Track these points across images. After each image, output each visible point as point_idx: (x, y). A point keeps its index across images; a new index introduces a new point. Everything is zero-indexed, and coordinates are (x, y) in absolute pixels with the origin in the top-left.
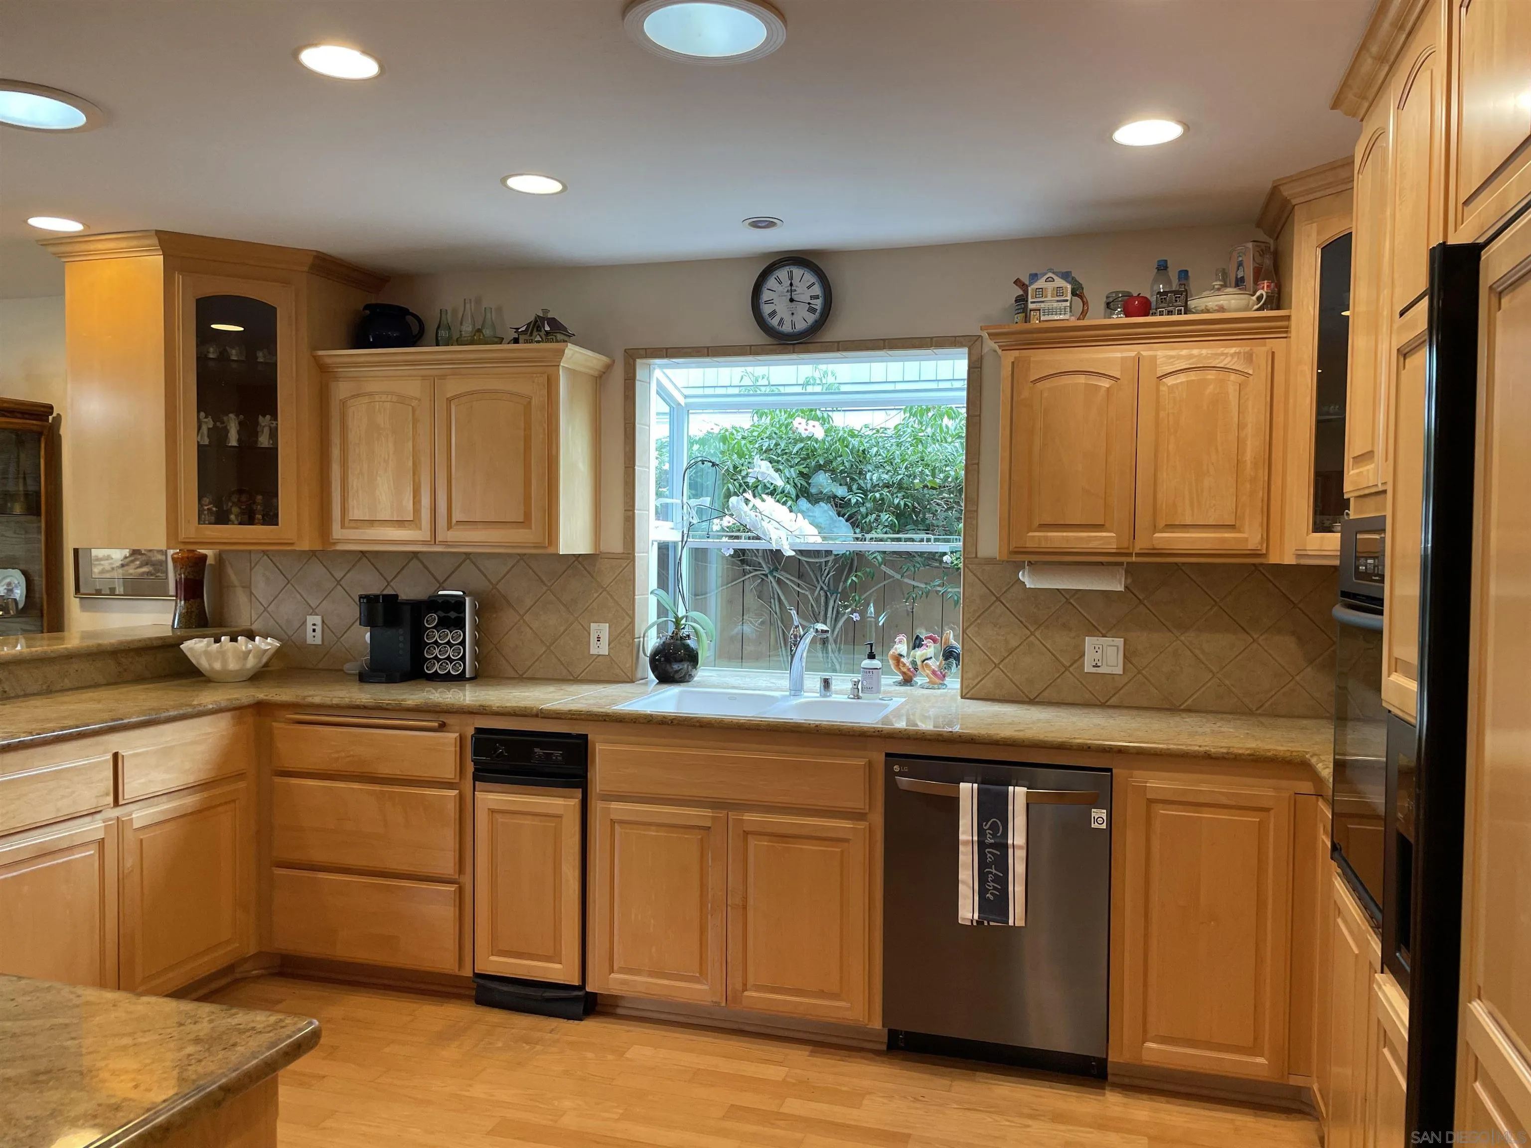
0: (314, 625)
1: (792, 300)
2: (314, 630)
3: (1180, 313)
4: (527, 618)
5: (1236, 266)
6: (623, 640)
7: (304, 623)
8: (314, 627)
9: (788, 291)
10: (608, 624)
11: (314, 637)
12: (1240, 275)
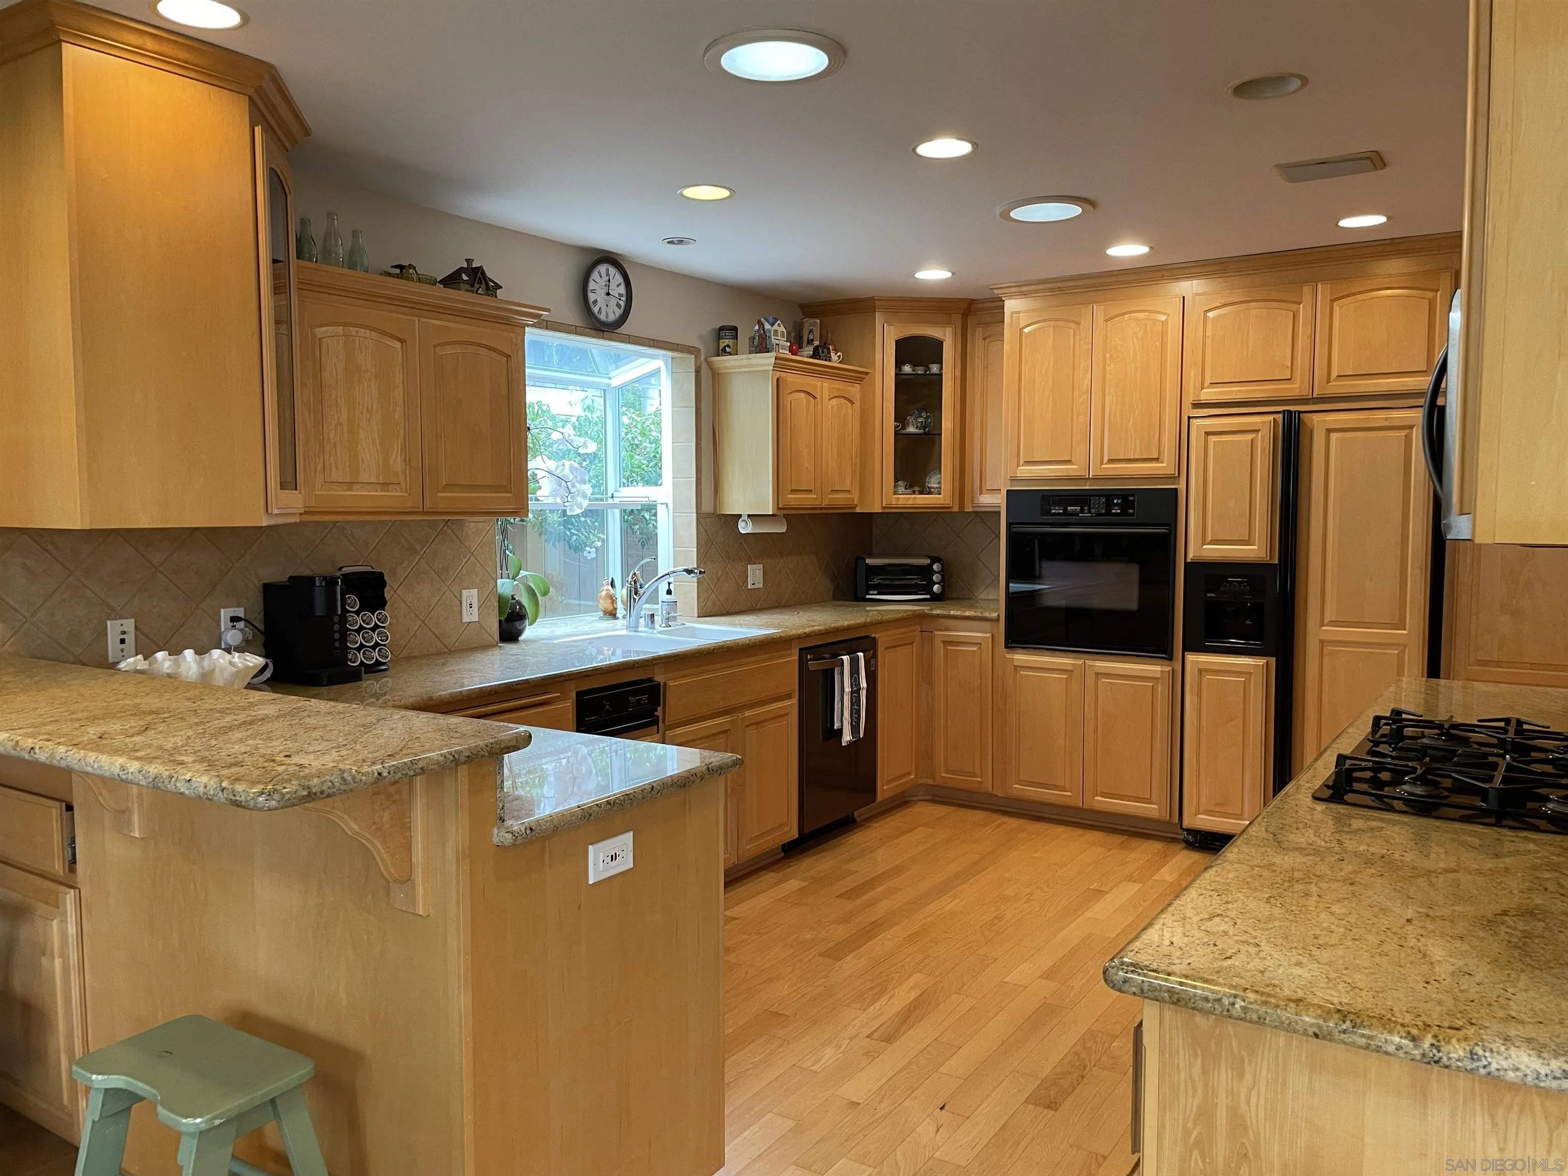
0: (124, 633)
1: (608, 294)
2: (123, 641)
3: (826, 360)
4: (400, 592)
5: (808, 331)
6: (489, 604)
7: (103, 634)
8: (123, 637)
9: (605, 285)
10: (476, 590)
11: (122, 651)
12: (811, 338)
